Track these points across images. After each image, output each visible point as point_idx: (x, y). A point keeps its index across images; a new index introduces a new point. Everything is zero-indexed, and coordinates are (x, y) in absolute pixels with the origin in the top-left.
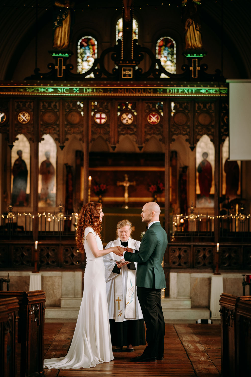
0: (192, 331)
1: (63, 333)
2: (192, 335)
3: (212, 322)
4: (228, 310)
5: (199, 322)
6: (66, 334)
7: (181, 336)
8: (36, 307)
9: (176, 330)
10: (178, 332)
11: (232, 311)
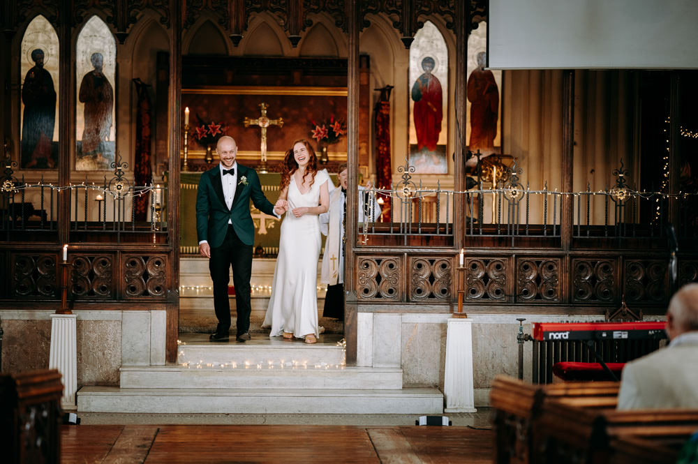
0: (408, 444)
1: (119, 451)
2: (409, 455)
3: (450, 423)
5: (423, 421)
6: (126, 455)
7: (386, 458)
8: (40, 410)
9: (373, 444)
10: (377, 448)
11: (522, 422)
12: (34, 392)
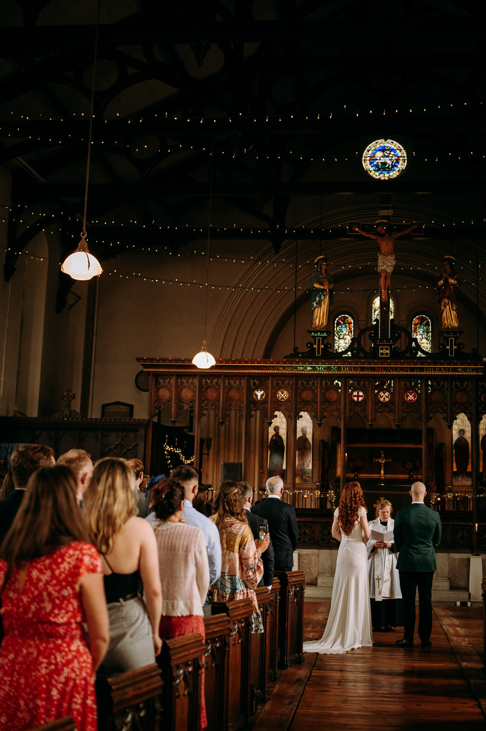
0: (451, 614)
1: (320, 613)
2: (451, 618)
3: (471, 605)
5: (458, 604)
6: (323, 614)
7: (441, 619)
8: (296, 587)
10: (437, 614)
12: (294, 579)
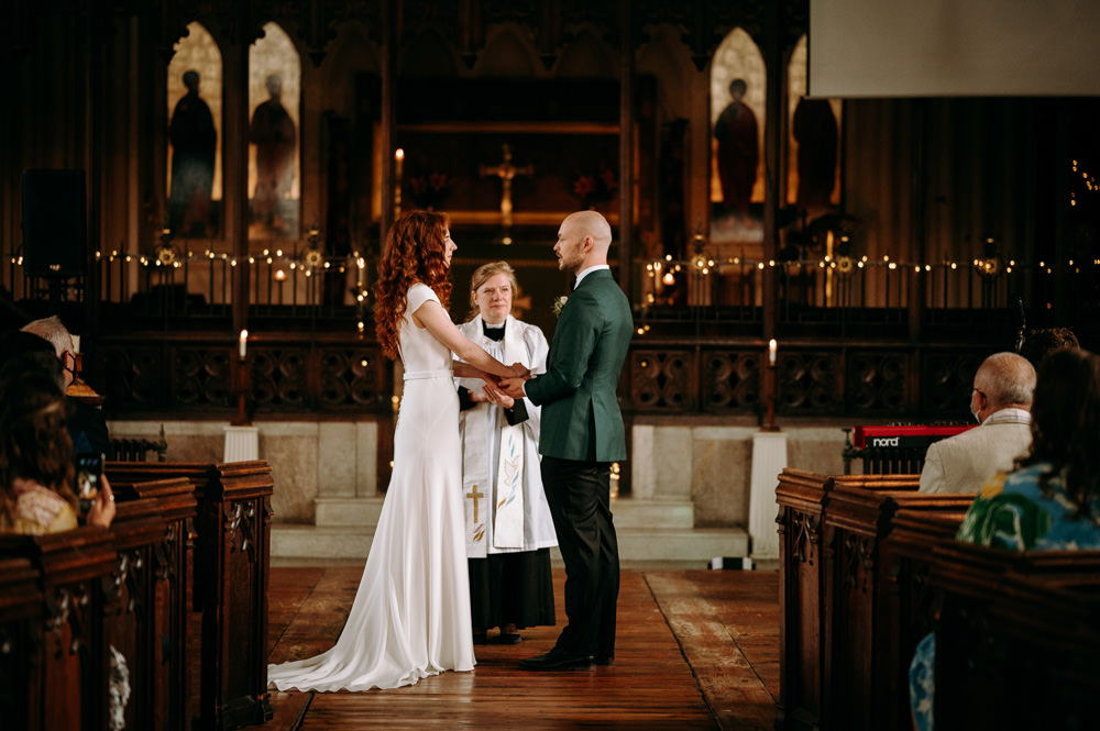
0: (695, 589)
1: (322, 594)
2: (695, 600)
3: (754, 567)
4: (800, 517)
5: (717, 564)
6: (331, 598)
7: (665, 603)
8: (246, 508)
9: (649, 588)
10: (655, 592)
11: (811, 520)
12: (240, 485)
